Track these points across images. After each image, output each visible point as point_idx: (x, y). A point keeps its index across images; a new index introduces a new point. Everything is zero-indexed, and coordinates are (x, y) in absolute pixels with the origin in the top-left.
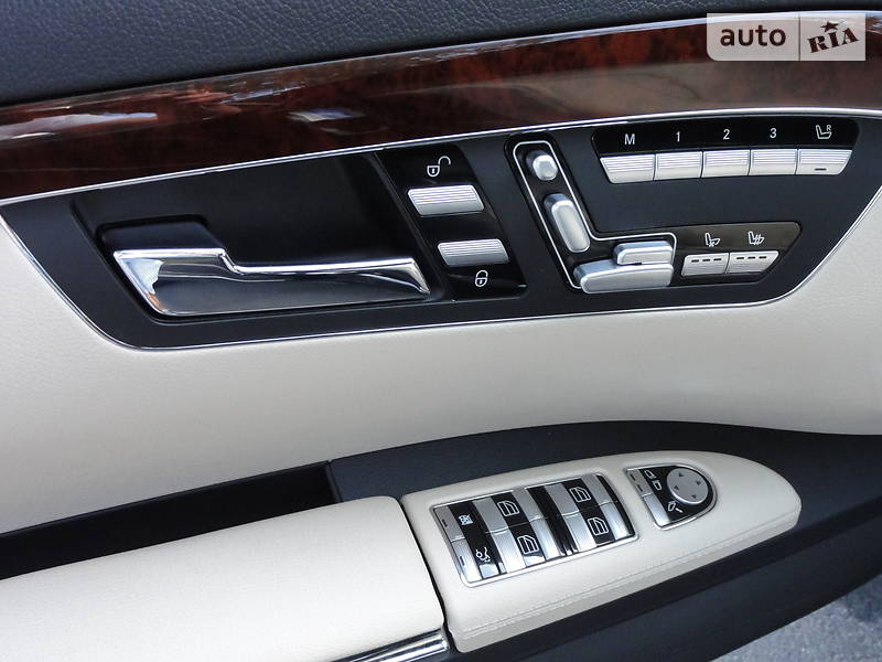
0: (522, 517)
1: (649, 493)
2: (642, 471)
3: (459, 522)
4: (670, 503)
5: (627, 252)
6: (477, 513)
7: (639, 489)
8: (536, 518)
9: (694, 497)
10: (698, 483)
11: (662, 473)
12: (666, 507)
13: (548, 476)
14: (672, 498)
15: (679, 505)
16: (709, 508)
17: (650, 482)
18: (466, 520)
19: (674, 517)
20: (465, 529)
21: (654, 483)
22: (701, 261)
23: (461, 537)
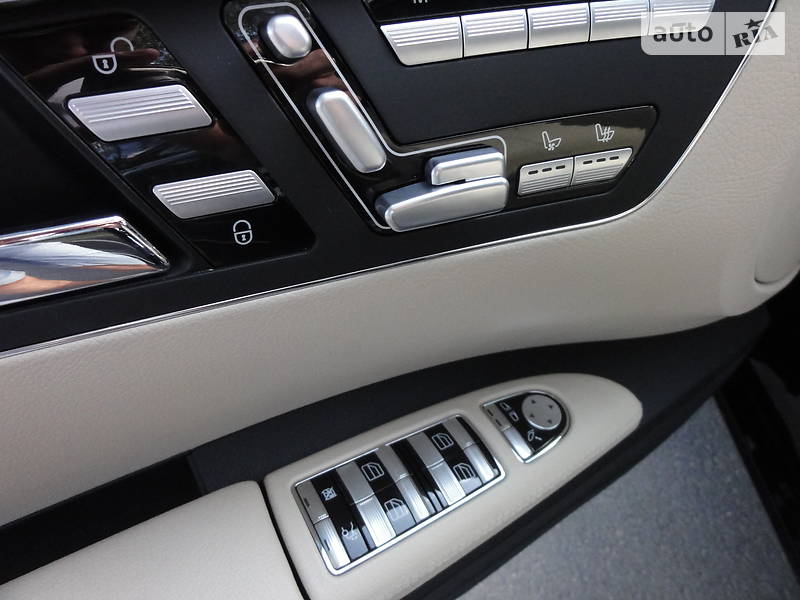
0: (387, 479)
1: (507, 426)
2: (497, 404)
3: (322, 498)
4: (530, 433)
5: (443, 168)
6: (341, 483)
7: (498, 424)
8: (401, 477)
9: (550, 421)
10: (551, 407)
11: (516, 402)
12: (525, 438)
13: (409, 428)
14: (530, 427)
15: (538, 432)
16: (565, 431)
17: (506, 414)
18: (330, 494)
19: (536, 447)
20: (329, 506)
21: (511, 414)
22: (540, 171)
23: (325, 516)
